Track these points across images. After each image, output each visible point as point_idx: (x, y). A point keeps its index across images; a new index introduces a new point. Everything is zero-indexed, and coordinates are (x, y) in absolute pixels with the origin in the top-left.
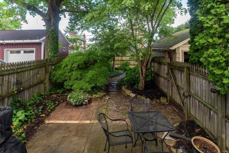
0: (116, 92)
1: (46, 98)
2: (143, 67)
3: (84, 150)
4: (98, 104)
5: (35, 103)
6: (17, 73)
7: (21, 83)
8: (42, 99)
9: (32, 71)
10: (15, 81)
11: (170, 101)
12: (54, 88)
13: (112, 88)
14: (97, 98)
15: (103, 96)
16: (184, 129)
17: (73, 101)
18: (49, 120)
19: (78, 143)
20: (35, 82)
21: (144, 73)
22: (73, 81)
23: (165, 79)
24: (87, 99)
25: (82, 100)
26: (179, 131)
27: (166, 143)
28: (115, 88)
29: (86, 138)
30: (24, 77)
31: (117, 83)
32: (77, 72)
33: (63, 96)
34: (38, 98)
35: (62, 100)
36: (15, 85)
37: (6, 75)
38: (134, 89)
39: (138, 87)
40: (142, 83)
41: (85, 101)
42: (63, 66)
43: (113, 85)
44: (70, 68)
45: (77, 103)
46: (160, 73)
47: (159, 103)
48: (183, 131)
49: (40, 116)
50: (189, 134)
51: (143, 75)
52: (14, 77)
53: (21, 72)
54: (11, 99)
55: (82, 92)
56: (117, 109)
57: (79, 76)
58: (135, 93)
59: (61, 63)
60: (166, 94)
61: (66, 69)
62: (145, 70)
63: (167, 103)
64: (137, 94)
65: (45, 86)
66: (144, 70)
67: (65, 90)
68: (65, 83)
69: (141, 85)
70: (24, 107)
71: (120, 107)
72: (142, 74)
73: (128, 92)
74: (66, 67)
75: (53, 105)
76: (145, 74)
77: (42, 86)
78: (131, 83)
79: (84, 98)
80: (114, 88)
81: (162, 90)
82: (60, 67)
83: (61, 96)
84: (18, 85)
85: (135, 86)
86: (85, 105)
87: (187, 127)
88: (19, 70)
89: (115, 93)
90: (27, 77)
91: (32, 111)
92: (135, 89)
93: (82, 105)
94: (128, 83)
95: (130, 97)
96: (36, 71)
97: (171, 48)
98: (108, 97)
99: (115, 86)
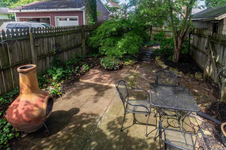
1: (83, 60)
2: (178, 38)
3: (106, 110)
4: (128, 71)
5: (73, 63)
6: (55, 36)
7: (59, 45)
8: (79, 61)
9: (69, 35)
10: (54, 43)
11: (206, 77)
12: (90, 53)
14: (128, 65)
15: (134, 64)
16: (216, 111)
17: (105, 65)
18: (83, 79)
19: (102, 103)
20: (73, 45)
21: (179, 45)
22: (107, 47)
23: (204, 53)
24: (118, 65)
25: (113, 65)
26: (209, 112)
27: (190, 121)
29: (110, 100)
30: (62, 41)
31: (152, 52)
32: (110, 39)
33: (98, 60)
34: (76, 59)
35: (97, 63)
36: (54, 47)
37: (45, 37)
38: (167, 60)
39: (172, 59)
41: (116, 66)
42: (98, 33)
43: (148, 54)
44: (104, 34)
45: (109, 68)
46: (199, 47)
47: (192, 79)
48: (214, 112)
49: (76, 75)
50: (221, 117)
51: (178, 47)
52: (53, 39)
53: (58, 35)
54: (52, 58)
55: (114, 58)
56: (145, 78)
57: (112, 43)
58: (168, 65)
59: (97, 30)
60: (203, 69)
61: (100, 35)
63: (202, 80)
64: (170, 66)
65: (82, 50)
66: (180, 42)
67: (100, 55)
68: (99, 48)
69: (175, 57)
70: (63, 66)
71: (149, 76)
72: (177, 45)
73: (160, 63)
74: (101, 34)
75: (88, 67)
76: (181, 46)
77: (80, 50)
78: (165, 54)
79: (115, 64)
80: (147, 57)
81: (199, 65)
82: (95, 34)
83: (96, 60)
84: (57, 47)
85: (169, 58)
86: (116, 70)
87: (220, 109)
88: (57, 34)
89: (147, 62)
90: (64, 41)
91: (69, 70)
92: (169, 60)
93: (113, 70)
94: (163, 54)
95: (162, 68)
96: (72, 36)
97: (216, 18)
98: (139, 66)
99: (149, 55)
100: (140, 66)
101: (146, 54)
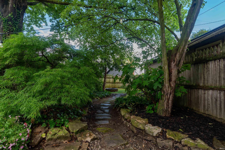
0: (109, 120)
2: (173, 65)
13: (103, 113)
14: (60, 138)
15: (77, 133)
21: (173, 79)
28: (106, 113)
31: (110, 105)
40: (168, 102)
43: (104, 108)
51: (171, 83)
62: (176, 72)
64: (164, 127)
66: (174, 72)
69: (165, 105)
72: (170, 80)
73: (139, 121)
85: (148, 109)
89: (107, 122)
95: (148, 135)
98: (90, 135)
99: (106, 109)
100: (94, 136)
101: (101, 107)
